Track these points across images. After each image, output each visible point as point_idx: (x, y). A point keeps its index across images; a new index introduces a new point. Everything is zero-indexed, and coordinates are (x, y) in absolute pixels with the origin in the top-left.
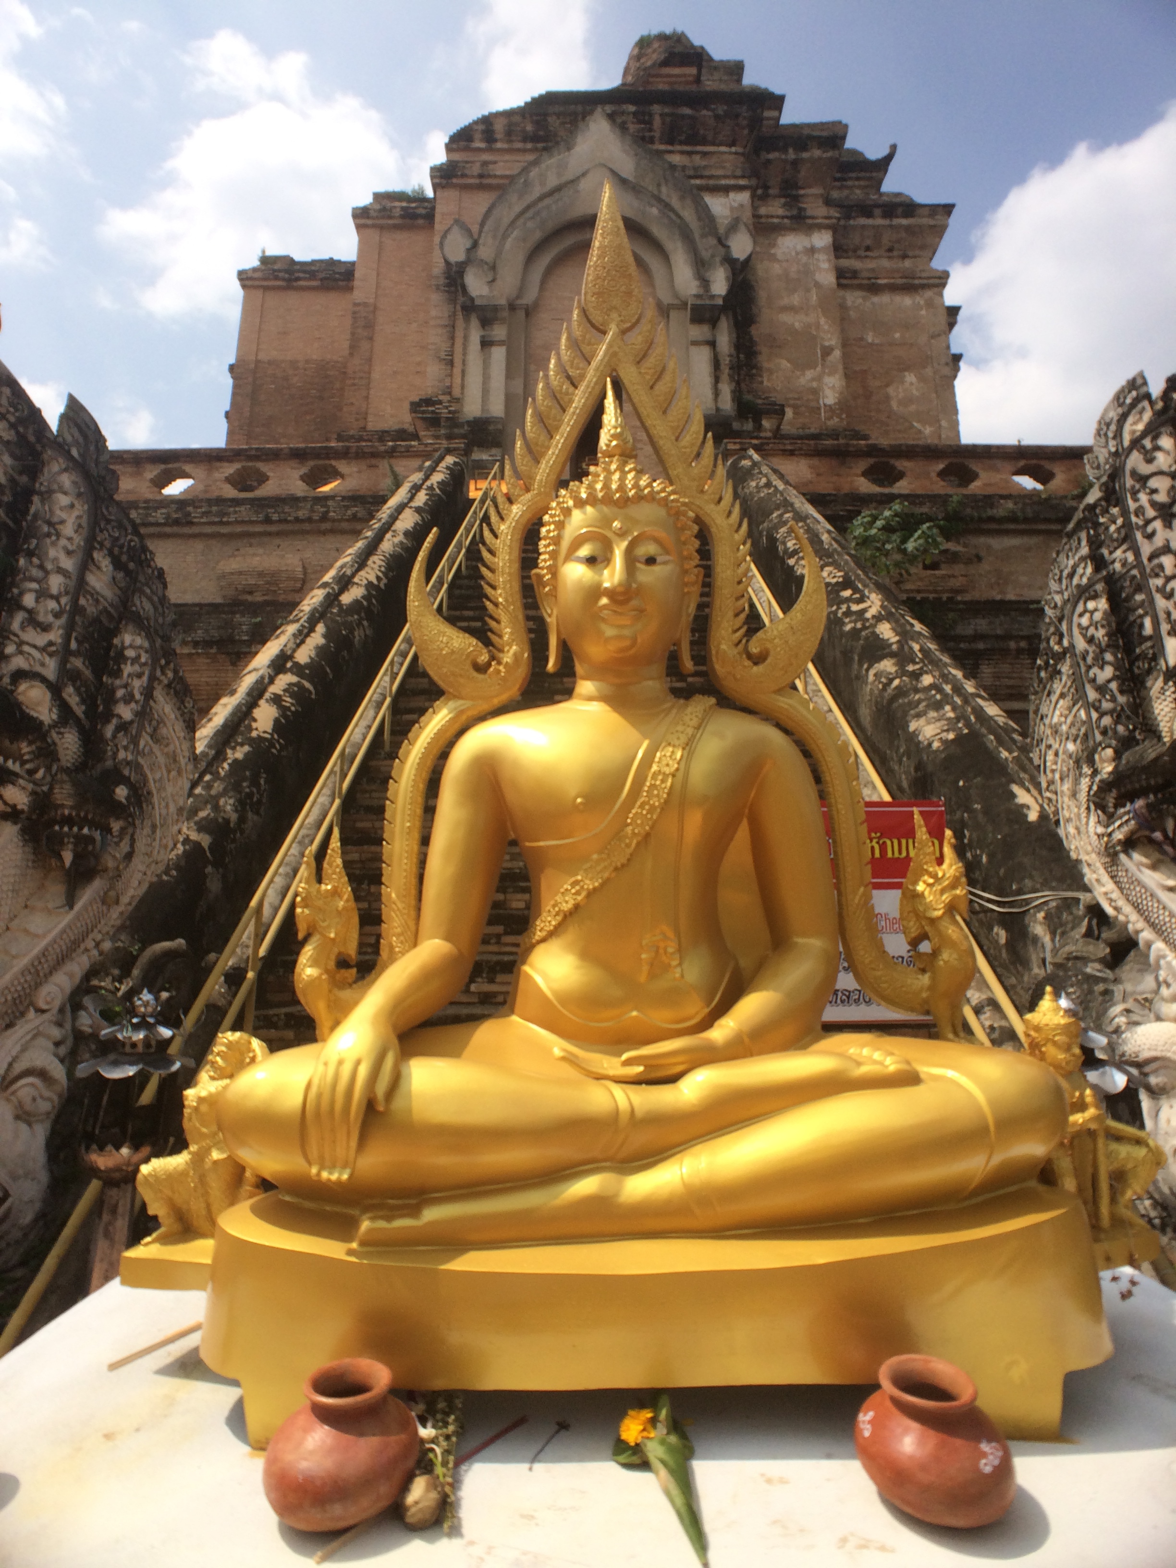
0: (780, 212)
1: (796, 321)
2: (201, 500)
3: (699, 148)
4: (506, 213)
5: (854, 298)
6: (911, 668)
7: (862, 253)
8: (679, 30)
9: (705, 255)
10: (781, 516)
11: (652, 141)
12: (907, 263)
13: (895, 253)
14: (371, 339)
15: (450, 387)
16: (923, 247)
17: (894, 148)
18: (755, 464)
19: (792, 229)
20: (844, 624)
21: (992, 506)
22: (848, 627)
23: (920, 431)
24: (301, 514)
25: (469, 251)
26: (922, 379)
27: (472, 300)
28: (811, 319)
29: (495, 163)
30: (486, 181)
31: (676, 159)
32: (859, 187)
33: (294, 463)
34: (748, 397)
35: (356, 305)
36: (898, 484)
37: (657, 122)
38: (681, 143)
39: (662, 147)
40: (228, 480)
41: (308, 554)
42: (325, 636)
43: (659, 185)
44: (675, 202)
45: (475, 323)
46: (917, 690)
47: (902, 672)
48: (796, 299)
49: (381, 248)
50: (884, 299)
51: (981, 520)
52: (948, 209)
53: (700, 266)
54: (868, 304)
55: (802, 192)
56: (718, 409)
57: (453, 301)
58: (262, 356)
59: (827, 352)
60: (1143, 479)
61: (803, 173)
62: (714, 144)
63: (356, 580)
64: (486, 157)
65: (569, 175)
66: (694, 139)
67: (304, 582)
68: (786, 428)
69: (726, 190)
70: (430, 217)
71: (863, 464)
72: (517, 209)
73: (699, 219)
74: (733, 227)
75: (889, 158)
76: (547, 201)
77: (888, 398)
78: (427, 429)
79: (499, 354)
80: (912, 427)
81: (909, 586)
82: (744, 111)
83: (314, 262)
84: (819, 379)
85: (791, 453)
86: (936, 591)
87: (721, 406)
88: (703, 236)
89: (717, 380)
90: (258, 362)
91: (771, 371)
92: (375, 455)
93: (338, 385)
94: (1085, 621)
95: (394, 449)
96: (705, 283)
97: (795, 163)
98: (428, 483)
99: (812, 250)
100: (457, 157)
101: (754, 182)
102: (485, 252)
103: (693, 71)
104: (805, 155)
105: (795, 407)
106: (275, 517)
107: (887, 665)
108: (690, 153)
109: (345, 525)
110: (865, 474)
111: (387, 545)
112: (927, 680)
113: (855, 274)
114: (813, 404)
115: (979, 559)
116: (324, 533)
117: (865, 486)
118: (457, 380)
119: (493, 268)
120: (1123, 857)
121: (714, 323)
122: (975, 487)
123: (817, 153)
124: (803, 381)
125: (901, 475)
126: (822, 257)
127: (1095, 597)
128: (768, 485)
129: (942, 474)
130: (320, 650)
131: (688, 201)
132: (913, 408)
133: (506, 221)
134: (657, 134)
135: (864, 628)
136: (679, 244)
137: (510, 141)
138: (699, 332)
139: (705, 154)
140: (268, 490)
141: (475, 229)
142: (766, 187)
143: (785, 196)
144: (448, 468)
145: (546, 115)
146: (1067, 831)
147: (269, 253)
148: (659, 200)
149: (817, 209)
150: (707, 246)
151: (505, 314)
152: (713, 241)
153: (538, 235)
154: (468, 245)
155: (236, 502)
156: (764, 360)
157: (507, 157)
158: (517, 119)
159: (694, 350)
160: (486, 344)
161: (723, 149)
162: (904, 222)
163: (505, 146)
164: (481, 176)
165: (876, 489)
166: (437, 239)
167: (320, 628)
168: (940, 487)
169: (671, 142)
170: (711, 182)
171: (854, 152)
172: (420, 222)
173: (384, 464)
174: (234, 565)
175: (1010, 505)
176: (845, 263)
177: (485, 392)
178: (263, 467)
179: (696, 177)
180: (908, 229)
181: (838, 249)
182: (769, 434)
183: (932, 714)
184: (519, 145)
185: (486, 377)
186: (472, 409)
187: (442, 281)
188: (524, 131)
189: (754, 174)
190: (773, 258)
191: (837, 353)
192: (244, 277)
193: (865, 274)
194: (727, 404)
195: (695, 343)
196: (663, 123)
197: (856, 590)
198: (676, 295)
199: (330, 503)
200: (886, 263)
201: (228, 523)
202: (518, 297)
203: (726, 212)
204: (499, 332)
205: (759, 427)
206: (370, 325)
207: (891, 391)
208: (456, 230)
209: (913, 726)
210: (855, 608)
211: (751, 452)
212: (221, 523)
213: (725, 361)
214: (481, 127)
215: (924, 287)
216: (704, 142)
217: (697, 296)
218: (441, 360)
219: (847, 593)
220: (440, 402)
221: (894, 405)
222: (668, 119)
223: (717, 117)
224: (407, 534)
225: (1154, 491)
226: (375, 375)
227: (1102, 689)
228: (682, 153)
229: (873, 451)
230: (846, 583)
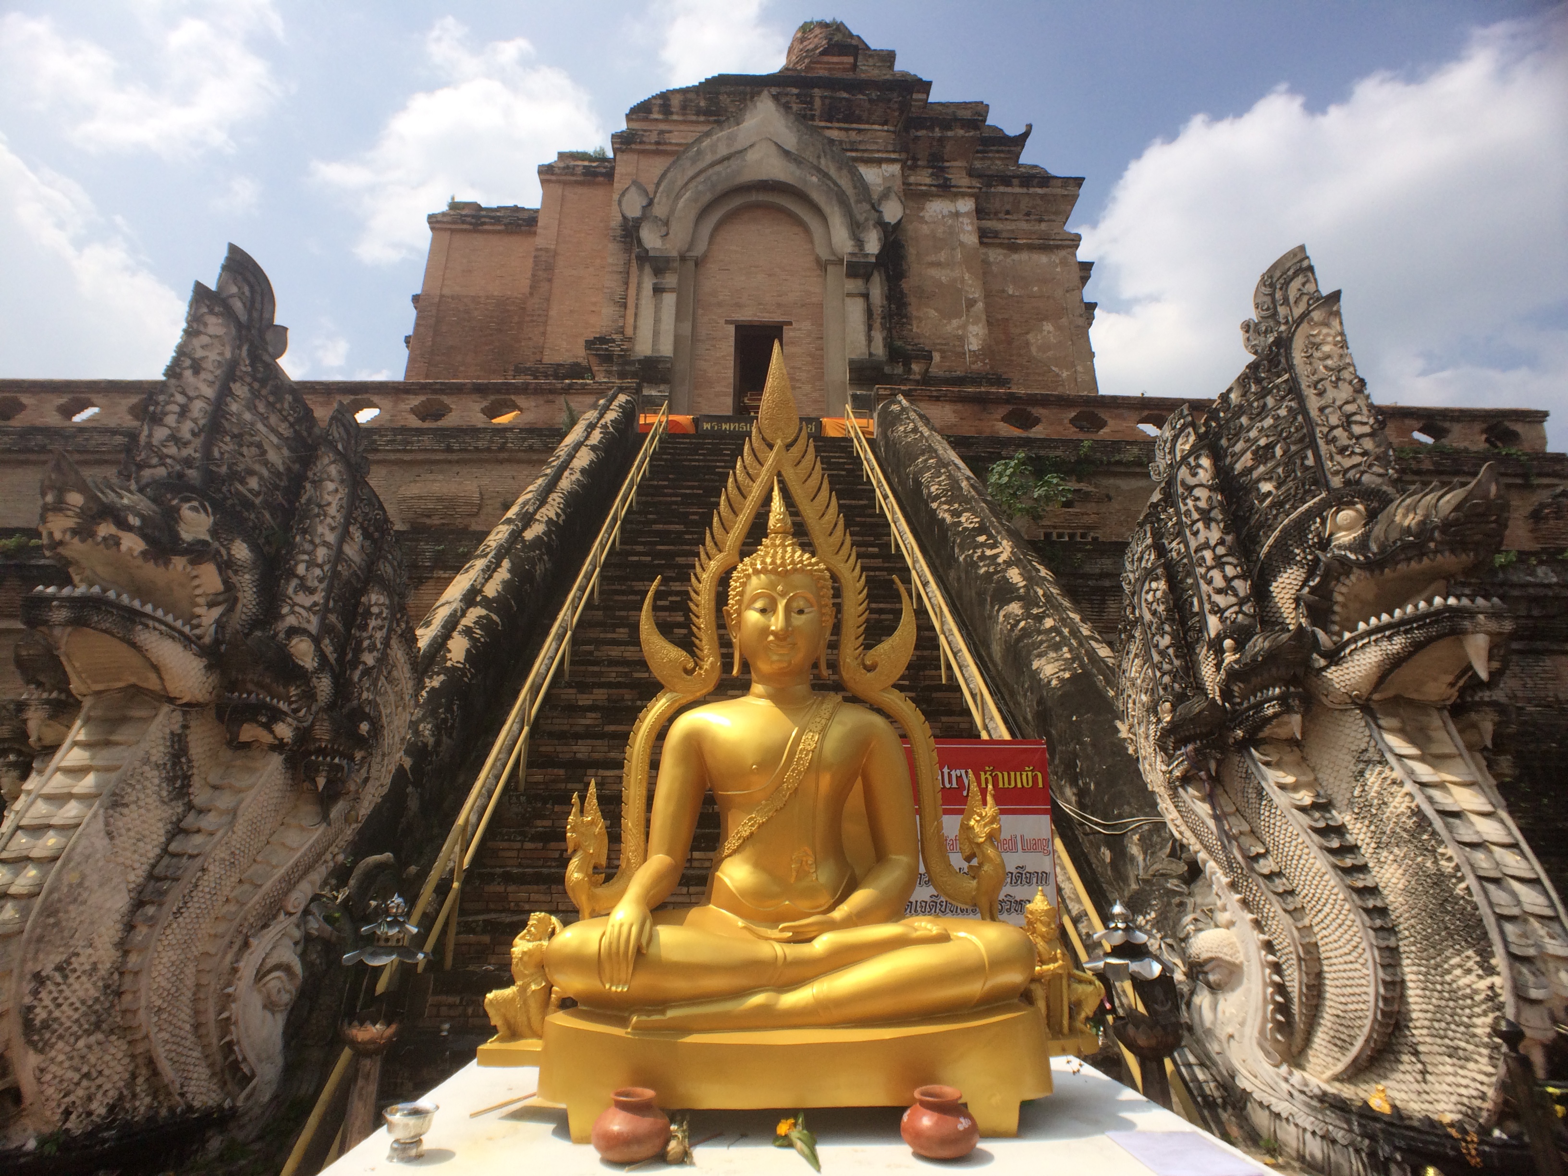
0: (928, 181)
1: (942, 275)
2: (387, 429)
3: (854, 126)
4: (679, 176)
5: (995, 255)
6: (1035, 611)
7: (1002, 215)
8: (839, 20)
9: (861, 218)
10: (926, 461)
11: (813, 118)
12: (1043, 226)
13: (1032, 217)
14: (550, 280)
15: (623, 327)
16: (1057, 213)
17: (1030, 127)
18: (903, 409)
19: (939, 196)
20: (979, 567)
21: (1119, 451)
22: (982, 571)
23: (1057, 375)
24: (480, 444)
25: (644, 208)
26: (1059, 328)
27: (647, 251)
28: (956, 273)
29: (670, 132)
30: (661, 147)
31: (834, 134)
32: (1000, 159)
33: (475, 397)
34: (899, 343)
35: (537, 250)
36: (1034, 429)
37: (818, 103)
38: (838, 121)
39: (823, 124)
40: (413, 411)
41: (485, 481)
42: (510, 571)
43: (819, 157)
44: (833, 172)
45: (648, 270)
46: (1039, 632)
47: (1028, 615)
48: (942, 256)
49: (563, 199)
50: (1024, 256)
51: (1109, 463)
52: (1079, 181)
53: (856, 229)
54: (1009, 260)
55: (947, 164)
56: (870, 354)
57: (628, 250)
58: (446, 291)
59: (971, 303)
60: (1190, 489)
61: (948, 148)
62: (868, 123)
63: (537, 517)
64: (663, 127)
65: (738, 146)
66: (850, 117)
67: (480, 507)
68: (934, 371)
69: (879, 162)
70: (610, 175)
71: (1003, 411)
72: (690, 173)
73: (855, 187)
74: (885, 195)
75: (1025, 135)
76: (718, 168)
77: (1028, 344)
78: (600, 365)
79: (669, 300)
80: (1050, 370)
81: (1046, 522)
82: (895, 96)
83: (499, 209)
84: (964, 327)
85: (937, 399)
86: (1070, 527)
87: (873, 351)
88: (858, 202)
89: (870, 328)
90: (442, 296)
91: (920, 319)
92: (553, 391)
93: (516, 319)
94: (1150, 597)
95: (570, 386)
96: (860, 243)
97: (941, 140)
98: (603, 421)
99: (957, 214)
100: (636, 125)
101: (903, 156)
102: (660, 210)
103: (851, 60)
104: (950, 134)
105: (942, 351)
106: (456, 447)
107: (1015, 608)
108: (847, 130)
109: (521, 455)
110: (1003, 419)
111: (566, 483)
112: (1049, 623)
113: (996, 234)
114: (959, 350)
115: (1109, 498)
116: (501, 462)
117: (1006, 430)
118: (630, 320)
119: (667, 223)
120: (1180, 790)
121: (867, 278)
122: (1104, 433)
123: (961, 132)
124: (949, 328)
125: (1037, 421)
126: (966, 220)
127: (1156, 579)
128: (915, 430)
129: (1072, 421)
130: (506, 584)
131: (845, 172)
132: (1050, 354)
133: (680, 183)
134: (817, 113)
135: (996, 572)
136: (836, 209)
137: (684, 115)
138: (854, 285)
139: (860, 131)
140: (450, 421)
141: (651, 188)
142: (915, 159)
143: (933, 167)
144: (620, 406)
145: (718, 94)
146: (1144, 766)
147: (457, 200)
148: (819, 170)
149: (961, 180)
150: (861, 211)
151: (676, 264)
152: (866, 206)
153: (708, 197)
154: (644, 203)
155: (419, 432)
156: (913, 311)
157: (682, 127)
158: (692, 96)
159: (848, 300)
160: (658, 290)
161: (876, 127)
162: (1039, 191)
163: (680, 118)
164: (658, 143)
165: (1016, 432)
166: (616, 197)
167: (506, 564)
168: (1072, 433)
169: (830, 120)
170: (866, 155)
171: (995, 129)
172: (601, 179)
173: (561, 400)
174: (414, 490)
175: (1135, 450)
176: (988, 224)
177: (656, 334)
178: (446, 399)
179: (852, 150)
180: (1042, 197)
181: (980, 212)
182: (918, 377)
183: (1052, 655)
184: (694, 118)
185: (657, 320)
186: (643, 348)
187: (619, 232)
188: (697, 106)
189: (904, 149)
190: (922, 220)
191: (980, 305)
192: (434, 221)
193: (1004, 235)
194: (879, 349)
195: (849, 295)
196: (823, 104)
197: (990, 536)
198: (833, 253)
199: (509, 435)
200: (1024, 225)
201: (411, 451)
202: (688, 250)
203: (879, 181)
204: (670, 280)
205: (909, 371)
206: (550, 268)
207: (1030, 337)
208: (633, 189)
209: (1035, 665)
210: (989, 553)
211: (900, 397)
212: (405, 451)
213: (878, 311)
214: (659, 102)
215: (1058, 247)
216: (859, 120)
217: (851, 254)
218: (616, 303)
219: (982, 539)
220: (613, 341)
221: (1034, 350)
222: (827, 101)
223: (871, 101)
224: (583, 471)
225: (1197, 499)
226: (553, 313)
227: (1162, 653)
228: (840, 129)
229: (1011, 399)
230: (982, 529)
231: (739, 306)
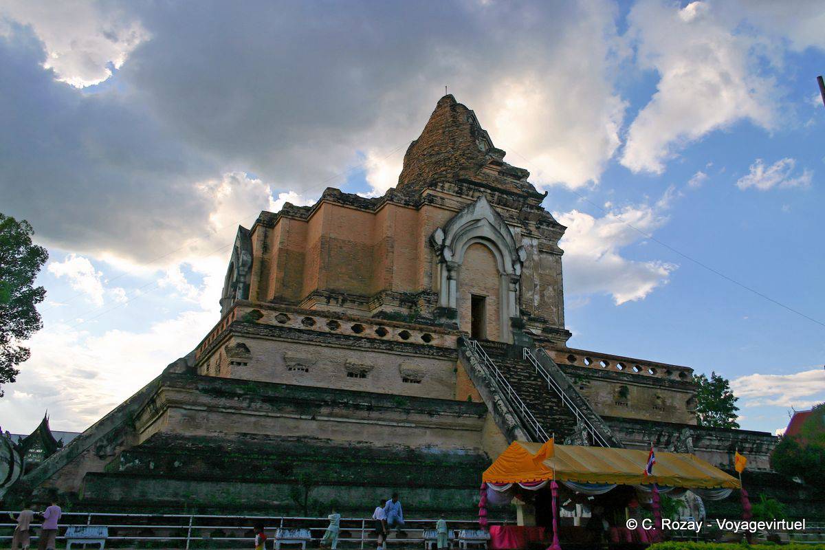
0: (525, 231)
4: (455, 228)
9: (514, 258)
12: (551, 243)
15: (431, 287)
16: (556, 238)
17: (547, 192)
19: (527, 236)
25: (443, 240)
26: (554, 290)
27: (446, 260)
28: (531, 272)
29: (445, 199)
33: (419, 332)
34: (522, 309)
36: (575, 363)
37: (496, 197)
38: (501, 205)
39: (496, 206)
40: (400, 334)
43: (500, 227)
44: (505, 235)
45: (445, 268)
49: (396, 213)
52: (565, 228)
53: (512, 262)
55: (529, 222)
56: (516, 315)
59: (536, 285)
61: (531, 216)
62: (511, 208)
64: (440, 195)
65: (474, 218)
66: (506, 205)
69: (514, 226)
70: (414, 207)
71: (567, 355)
72: (458, 227)
73: (512, 244)
76: (468, 227)
78: (426, 303)
79: (453, 283)
80: (550, 307)
82: (522, 200)
84: (533, 295)
85: (551, 349)
88: (513, 250)
89: (516, 304)
90: (330, 238)
92: (443, 333)
95: (449, 333)
96: (515, 269)
97: (529, 213)
99: (532, 246)
102: (448, 242)
106: (418, 351)
114: (531, 304)
117: (567, 362)
119: (453, 250)
121: (516, 284)
124: (528, 295)
125: (575, 360)
126: (535, 249)
131: (509, 237)
132: (551, 300)
133: (455, 231)
134: (495, 201)
136: (507, 254)
138: (512, 286)
139: (508, 210)
140: (411, 340)
143: (525, 223)
148: (501, 234)
149: (534, 231)
150: (514, 255)
151: (456, 269)
153: (466, 240)
155: (402, 343)
157: (448, 197)
158: (453, 185)
160: (449, 278)
161: (513, 210)
163: (447, 192)
164: (441, 204)
165: (570, 363)
169: (498, 205)
170: (511, 223)
171: (531, 186)
172: (410, 207)
177: (449, 297)
179: (507, 221)
180: (553, 231)
184: (452, 193)
185: (449, 291)
186: (444, 303)
191: (538, 287)
195: (510, 290)
198: (505, 272)
202: (459, 262)
204: (453, 275)
207: (545, 292)
208: (439, 231)
213: (518, 297)
215: (556, 254)
217: (512, 275)
220: (430, 294)
221: (545, 297)
222: (499, 198)
223: (514, 200)
228: (501, 208)
229: (570, 352)
231: (473, 286)
